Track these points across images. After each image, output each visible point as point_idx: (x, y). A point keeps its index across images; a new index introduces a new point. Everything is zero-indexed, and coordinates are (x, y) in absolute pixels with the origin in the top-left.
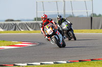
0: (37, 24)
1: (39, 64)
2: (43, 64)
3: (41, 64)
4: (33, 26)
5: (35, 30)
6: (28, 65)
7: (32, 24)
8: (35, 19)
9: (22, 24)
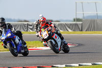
0: (76, 25)
1: (78, 65)
2: (81, 65)
3: (80, 65)
4: (73, 27)
5: (74, 31)
6: (66, 66)
7: (71, 24)
8: (74, 20)
9: (61, 24)
